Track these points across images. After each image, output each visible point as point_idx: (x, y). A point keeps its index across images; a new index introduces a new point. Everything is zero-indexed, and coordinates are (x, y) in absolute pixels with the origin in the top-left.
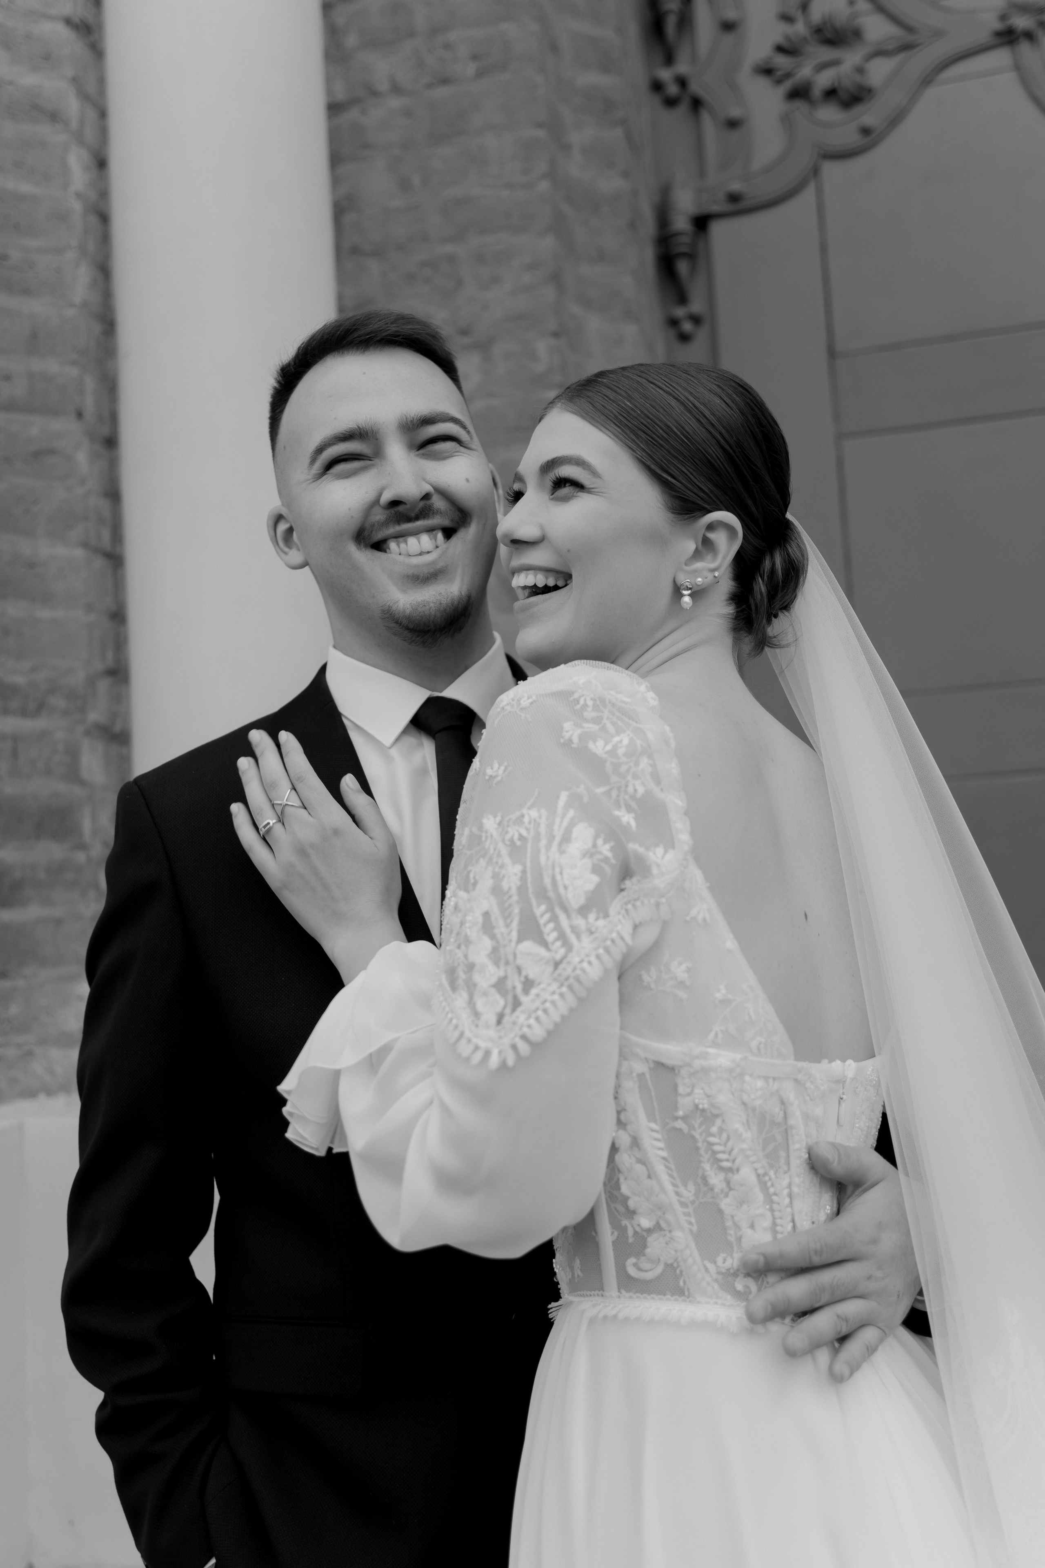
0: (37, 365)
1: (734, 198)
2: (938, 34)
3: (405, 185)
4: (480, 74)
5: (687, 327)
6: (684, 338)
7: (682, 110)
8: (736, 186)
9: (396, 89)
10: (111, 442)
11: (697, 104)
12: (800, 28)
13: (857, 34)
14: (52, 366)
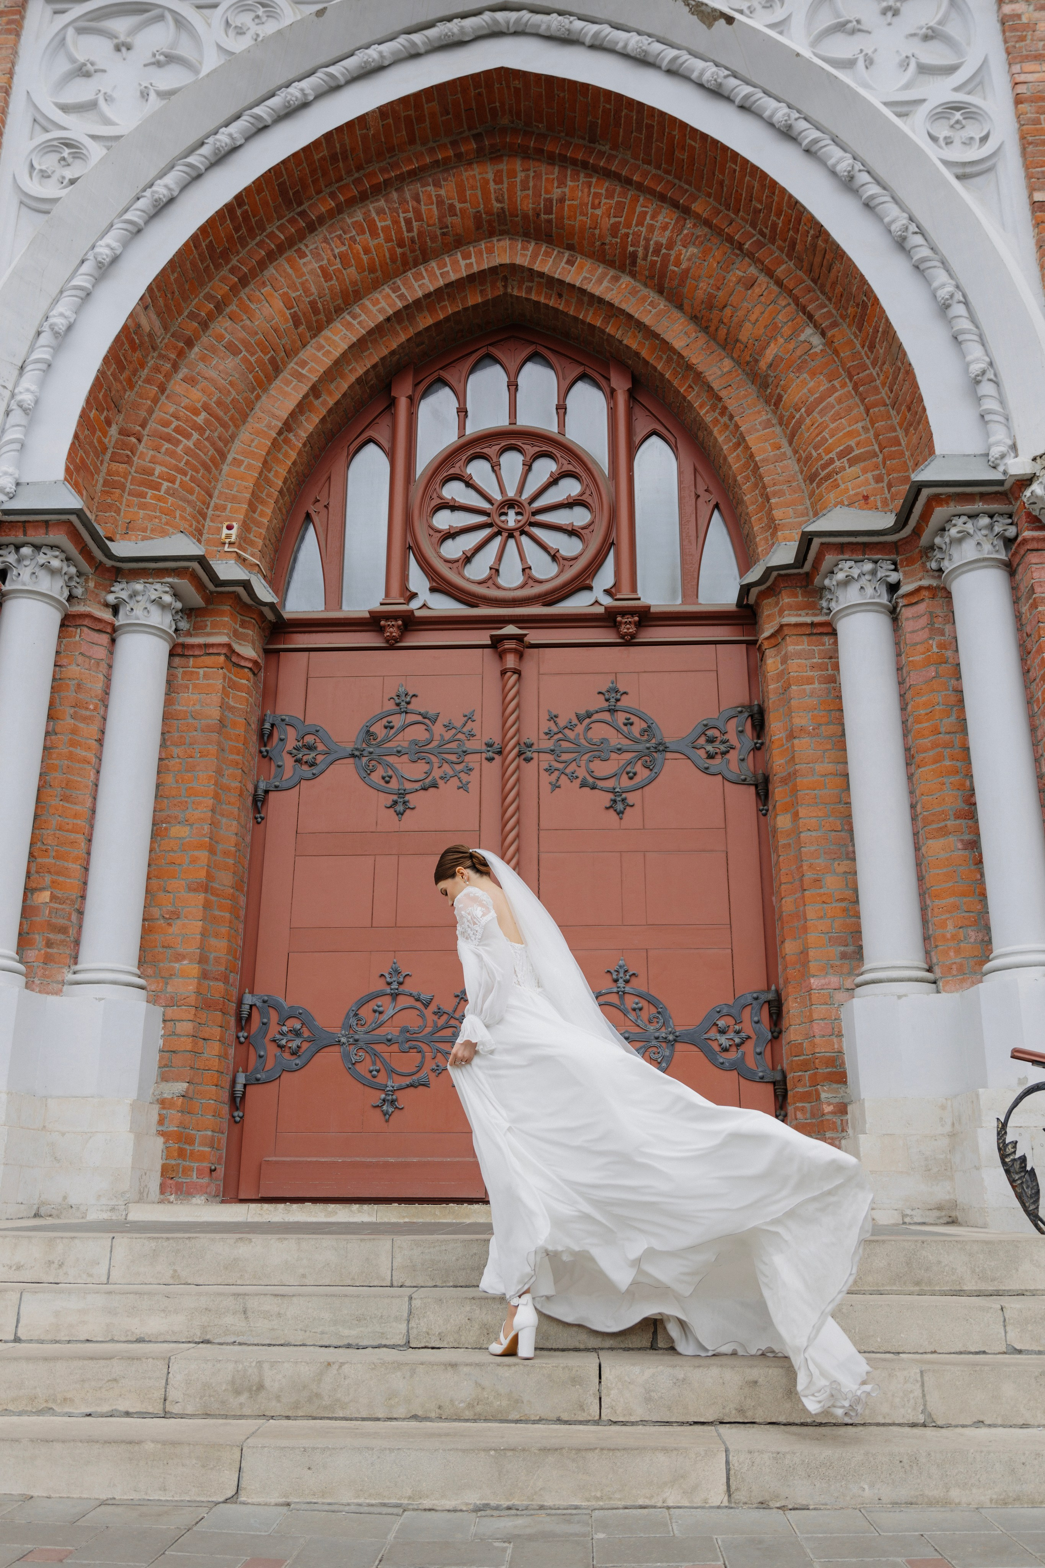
0: (75, 821)
1: (276, 787)
2: (336, 752)
3: (177, 782)
4: (200, 757)
5: (259, 820)
6: (258, 823)
7: (266, 759)
8: (277, 784)
9: (178, 757)
10: (90, 841)
11: (271, 759)
12: (300, 744)
13: (316, 748)
14: (79, 822)
